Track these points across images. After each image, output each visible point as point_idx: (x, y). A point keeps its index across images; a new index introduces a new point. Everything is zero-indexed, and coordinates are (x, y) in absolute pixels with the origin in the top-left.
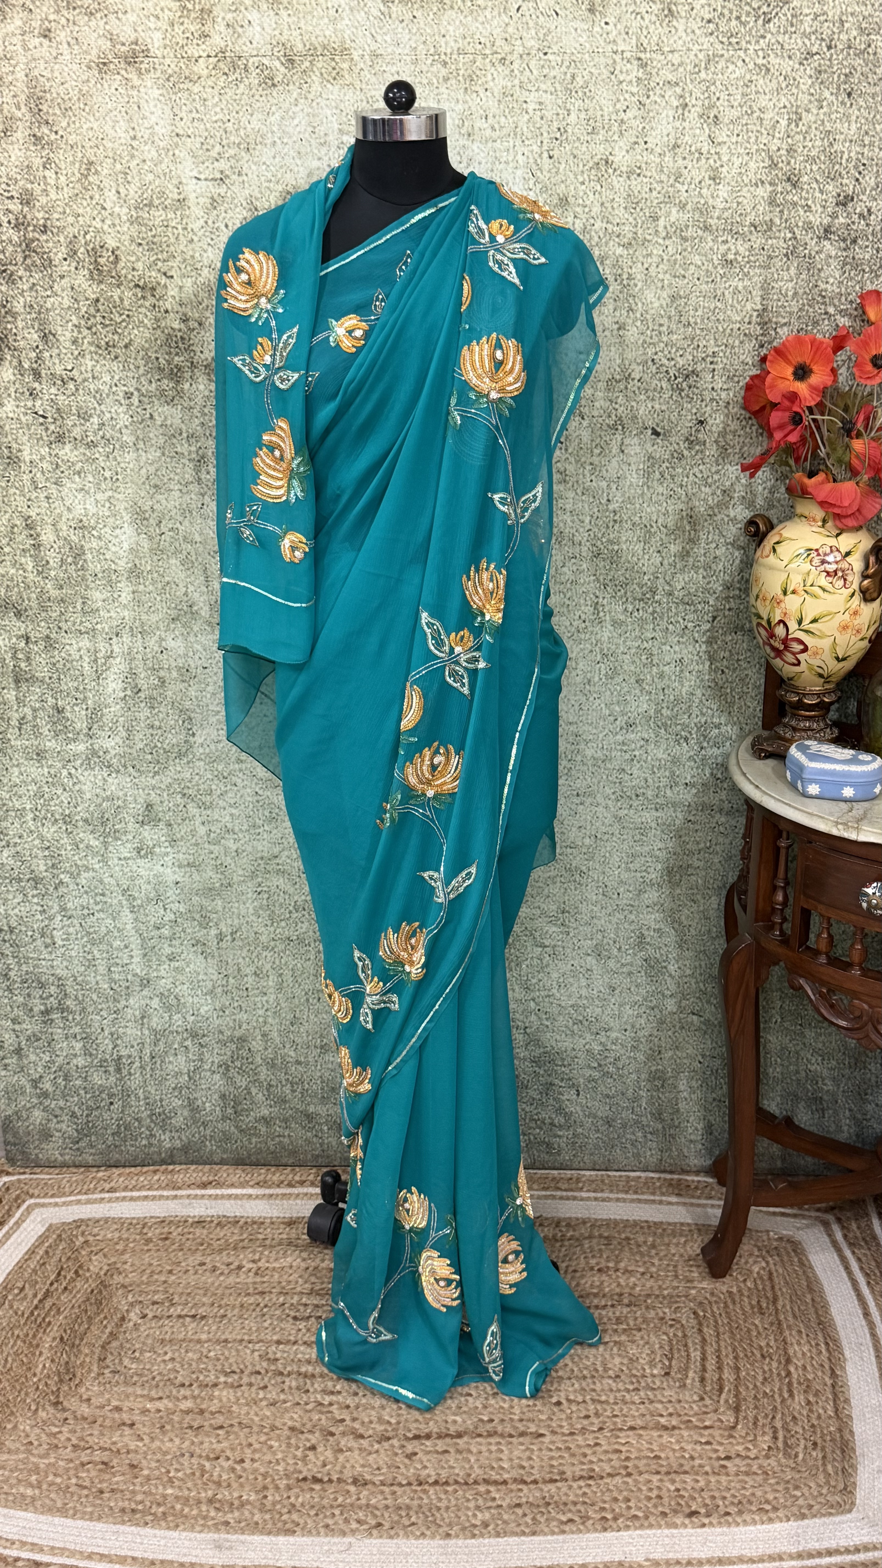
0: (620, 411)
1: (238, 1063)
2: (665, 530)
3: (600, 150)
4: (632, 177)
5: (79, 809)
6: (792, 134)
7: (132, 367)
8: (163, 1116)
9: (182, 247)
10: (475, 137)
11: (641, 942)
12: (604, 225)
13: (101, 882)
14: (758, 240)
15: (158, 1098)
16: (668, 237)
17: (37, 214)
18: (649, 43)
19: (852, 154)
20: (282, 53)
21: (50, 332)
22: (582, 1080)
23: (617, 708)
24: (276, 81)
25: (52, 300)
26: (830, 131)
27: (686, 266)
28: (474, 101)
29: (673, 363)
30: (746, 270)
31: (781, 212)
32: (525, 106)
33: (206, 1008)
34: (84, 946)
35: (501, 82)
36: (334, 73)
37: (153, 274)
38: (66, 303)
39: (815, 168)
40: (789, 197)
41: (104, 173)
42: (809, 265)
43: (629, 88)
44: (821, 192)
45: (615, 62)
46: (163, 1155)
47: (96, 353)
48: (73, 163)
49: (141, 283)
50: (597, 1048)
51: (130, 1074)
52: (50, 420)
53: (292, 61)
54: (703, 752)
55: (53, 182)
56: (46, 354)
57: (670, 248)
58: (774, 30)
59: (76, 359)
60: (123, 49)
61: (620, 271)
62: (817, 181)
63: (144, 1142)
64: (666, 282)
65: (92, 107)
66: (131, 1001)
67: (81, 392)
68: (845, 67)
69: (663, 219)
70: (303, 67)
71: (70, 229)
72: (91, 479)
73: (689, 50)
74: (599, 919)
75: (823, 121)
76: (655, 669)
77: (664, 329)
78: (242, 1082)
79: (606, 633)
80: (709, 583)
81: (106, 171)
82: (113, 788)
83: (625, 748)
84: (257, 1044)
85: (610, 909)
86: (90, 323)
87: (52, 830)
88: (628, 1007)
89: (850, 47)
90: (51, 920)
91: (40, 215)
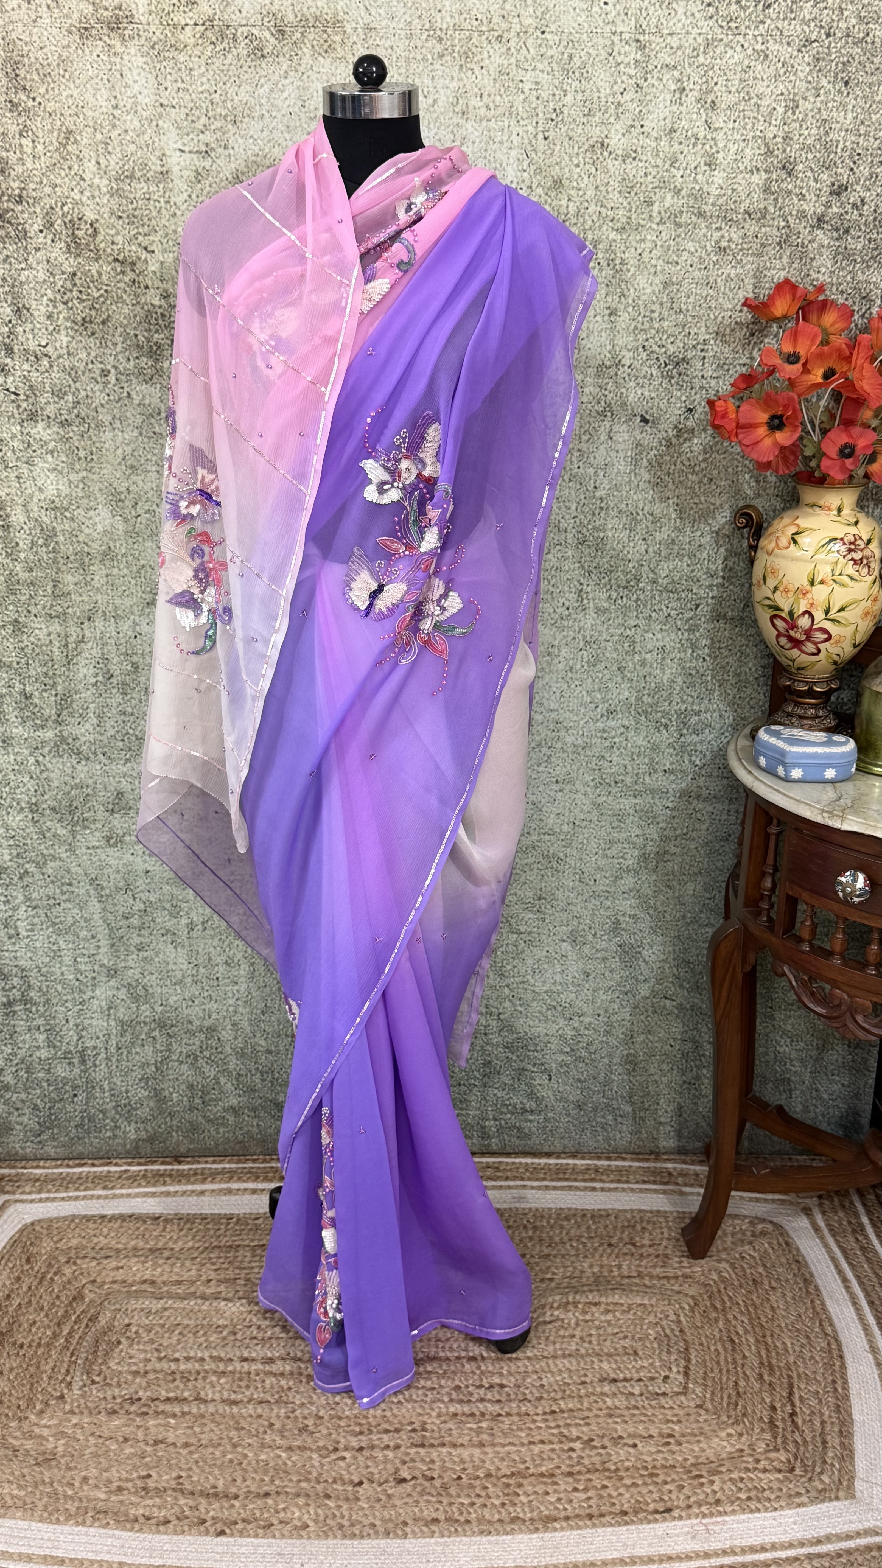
0: (609, 397)
1: (206, 1053)
2: (651, 518)
3: (596, 133)
4: (628, 161)
5: (46, 797)
6: (789, 121)
7: (109, 344)
8: (129, 1108)
9: (164, 221)
10: (470, 116)
11: (616, 928)
12: (598, 209)
13: (68, 871)
14: (751, 228)
15: (123, 1089)
16: (661, 222)
17: (12, 184)
18: (648, 25)
19: (847, 144)
20: (272, 23)
21: (24, 306)
22: (554, 1066)
23: (599, 696)
24: (265, 52)
25: (26, 273)
26: (826, 120)
27: (679, 252)
28: (468, 79)
29: (663, 350)
30: (739, 258)
31: (776, 200)
32: (521, 85)
33: (175, 998)
34: (49, 937)
35: (497, 60)
36: (326, 46)
37: (134, 248)
38: (42, 276)
39: (810, 156)
40: (783, 185)
41: (83, 143)
42: (802, 254)
43: (627, 70)
44: (816, 181)
45: (613, 43)
46: (128, 1147)
47: (72, 329)
48: (51, 131)
49: (121, 258)
50: (570, 1033)
51: (95, 1066)
52: (22, 397)
53: (282, 32)
54: (683, 739)
55: (29, 151)
56: (20, 329)
57: (663, 234)
58: (774, 16)
59: (51, 334)
60: (106, 13)
61: (613, 256)
62: (812, 170)
63: (109, 1134)
64: (659, 268)
65: (72, 74)
66: (98, 992)
67: (55, 369)
68: (843, 55)
69: (657, 204)
70: (294, 38)
71: (46, 200)
72: (64, 459)
73: (688, 33)
74: (576, 905)
75: (820, 109)
76: (637, 657)
77: (656, 315)
78: (210, 1072)
79: (589, 620)
80: (693, 571)
81: (85, 141)
82: (82, 776)
83: (605, 735)
84: (226, 1034)
85: (586, 896)
86: (66, 297)
87: (18, 819)
88: (601, 992)
89: (848, 36)
90: (15, 910)
91: (15, 185)
